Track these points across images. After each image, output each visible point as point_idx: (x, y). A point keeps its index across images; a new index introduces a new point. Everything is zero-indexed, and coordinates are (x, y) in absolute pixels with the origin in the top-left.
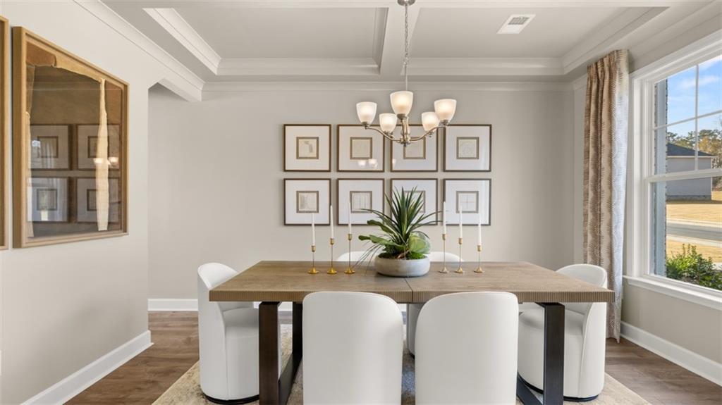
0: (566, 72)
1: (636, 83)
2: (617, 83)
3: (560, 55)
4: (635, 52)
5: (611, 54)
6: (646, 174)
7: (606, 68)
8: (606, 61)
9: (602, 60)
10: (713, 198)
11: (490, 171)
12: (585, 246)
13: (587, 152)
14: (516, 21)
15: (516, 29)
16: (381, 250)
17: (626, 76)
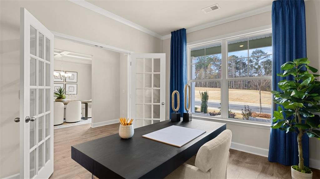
11: (77, 82)
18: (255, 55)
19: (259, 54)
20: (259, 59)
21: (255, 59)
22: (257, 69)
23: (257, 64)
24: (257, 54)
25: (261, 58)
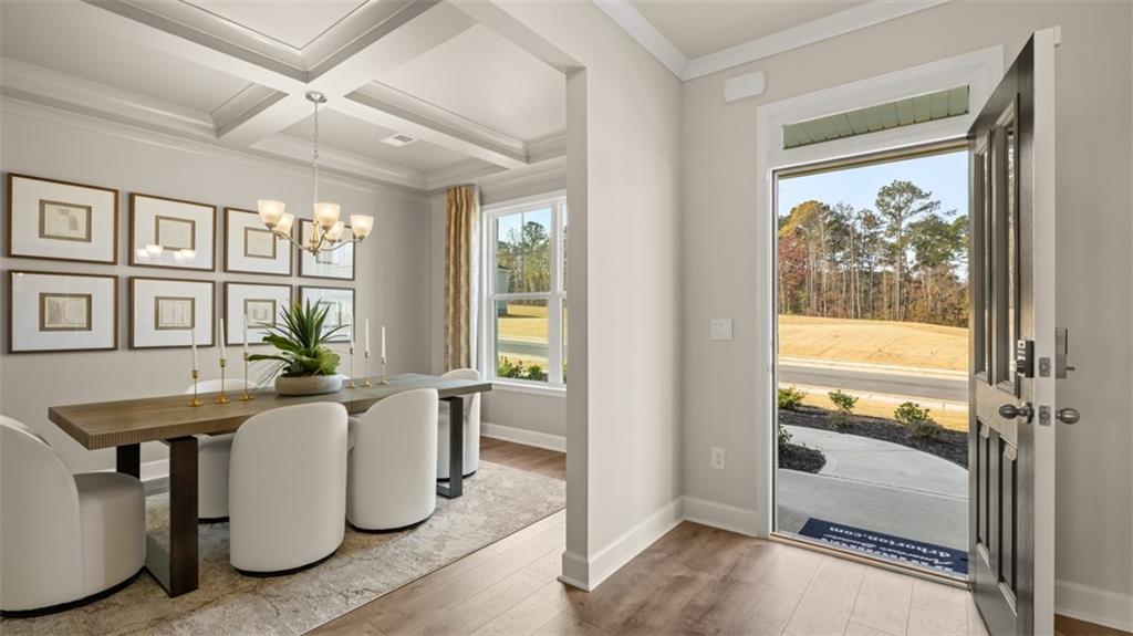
0: (429, 189)
1: (484, 213)
2: (472, 213)
3: (425, 172)
4: (485, 190)
5: (468, 185)
6: (491, 293)
7: (464, 197)
8: (463, 189)
9: (460, 188)
10: (509, 312)
11: (353, 279)
12: (446, 357)
13: (448, 269)
14: (401, 138)
15: (399, 143)
16: (279, 368)
17: (478, 208)
18: (887, 199)
19: (901, 195)
20: (903, 213)
21: (890, 213)
22: (892, 247)
23: (893, 230)
24: (897, 198)
25: (910, 211)
